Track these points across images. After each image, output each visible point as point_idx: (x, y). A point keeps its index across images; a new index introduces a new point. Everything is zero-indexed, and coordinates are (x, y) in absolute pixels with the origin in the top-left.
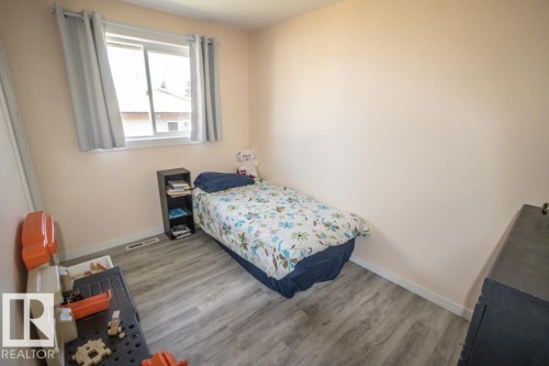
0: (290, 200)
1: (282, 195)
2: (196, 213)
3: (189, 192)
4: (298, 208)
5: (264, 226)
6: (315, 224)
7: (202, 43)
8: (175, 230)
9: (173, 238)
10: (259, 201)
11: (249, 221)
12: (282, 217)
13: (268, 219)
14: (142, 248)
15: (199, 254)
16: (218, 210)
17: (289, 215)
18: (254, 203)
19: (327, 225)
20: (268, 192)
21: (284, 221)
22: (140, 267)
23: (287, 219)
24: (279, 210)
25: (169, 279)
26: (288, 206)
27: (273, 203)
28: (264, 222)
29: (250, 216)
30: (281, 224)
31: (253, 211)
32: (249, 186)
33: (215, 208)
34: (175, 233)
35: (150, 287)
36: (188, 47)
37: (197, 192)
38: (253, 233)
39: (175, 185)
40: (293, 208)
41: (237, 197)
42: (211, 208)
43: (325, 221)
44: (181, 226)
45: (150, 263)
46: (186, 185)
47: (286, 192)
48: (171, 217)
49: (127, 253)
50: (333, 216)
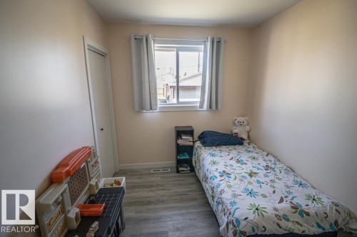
0: (267, 168)
1: (261, 161)
2: (194, 159)
3: (192, 143)
4: (272, 177)
5: (230, 187)
6: (281, 201)
7: (213, 42)
8: (181, 167)
9: (178, 172)
10: (238, 161)
11: (219, 178)
12: (250, 183)
13: (237, 181)
14: (159, 173)
15: (189, 189)
16: (204, 162)
17: (258, 182)
18: (233, 162)
19: (295, 207)
20: (251, 154)
21: (250, 187)
22: (151, 186)
23: (254, 187)
24: (251, 175)
25: (162, 202)
26: (262, 172)
27: (249, 167)
28: (232, 182)
29: (224, 174)
30: (246, 190)
31: (228, 170)
32: (237, 147)
33: (203, 160)
34: (181, 169)
35: (150, 203)
36: (203, 46)
37: (198, 144)
38: (219, 189)
39: (183, 137)
40: (266, 176)
41: (223, 154)
42: (201, 158)
43: (295, 201)
44: (185, 165)
45: (158, 185)
46: (190, 138)
47: (266, 158)
48: (179, 157)
49: (150, 174)
50: (309, 197)
